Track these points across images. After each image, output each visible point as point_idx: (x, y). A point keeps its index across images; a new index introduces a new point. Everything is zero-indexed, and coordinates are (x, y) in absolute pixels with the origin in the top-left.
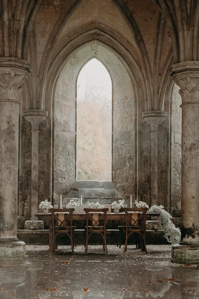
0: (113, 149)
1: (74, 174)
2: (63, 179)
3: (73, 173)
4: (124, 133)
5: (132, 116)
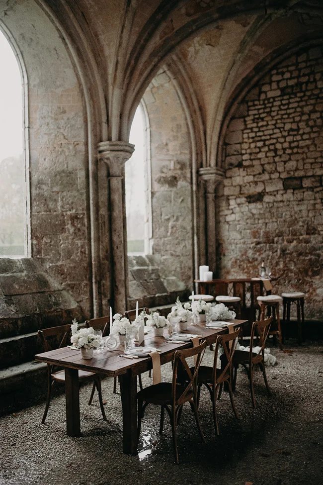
4: (59, 173)
5: (78, 144)
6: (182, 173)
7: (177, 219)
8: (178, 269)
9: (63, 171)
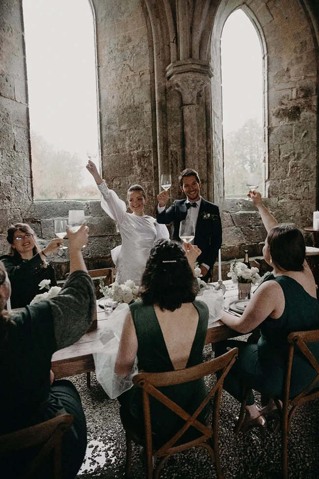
0: (104, 140)
1: (29, 189)
2: (7, 201)
3: (26, 188)
4: (126, 109)
5: (143, 74)
6: (306, 102)
7: (298, 158)
8: (298, 214)
9: (130, 107)
